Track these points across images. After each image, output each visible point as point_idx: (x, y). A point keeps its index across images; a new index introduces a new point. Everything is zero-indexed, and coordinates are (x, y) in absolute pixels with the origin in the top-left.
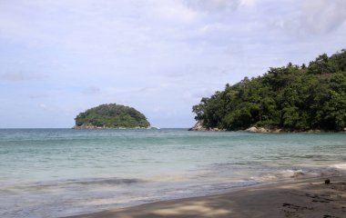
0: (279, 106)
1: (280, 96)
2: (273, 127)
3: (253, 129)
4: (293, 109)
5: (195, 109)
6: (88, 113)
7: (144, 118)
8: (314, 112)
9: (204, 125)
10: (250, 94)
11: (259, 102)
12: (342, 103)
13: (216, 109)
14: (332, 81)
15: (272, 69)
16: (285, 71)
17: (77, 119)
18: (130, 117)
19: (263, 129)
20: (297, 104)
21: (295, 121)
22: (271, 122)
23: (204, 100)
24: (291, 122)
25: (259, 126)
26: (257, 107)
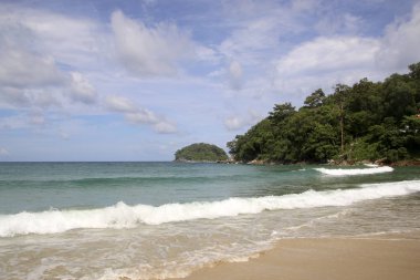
2: (269, 161)
3: (255, 161)
4: (284, 142)
5: (229, 144)
6: (183, 151)
7: (223, 154)
8: (299, 144)
11: (261, 136)
12: (322, 135)
13: (242, 144)
14: (319, 113)
16: (288, 107)
18: (212, 153)
19: (261, 162)
20: (289, 137)
21: (285, 154)
22: (269, 155)
23: (237, 137)
24: (280, 155)
25: (260, 159)
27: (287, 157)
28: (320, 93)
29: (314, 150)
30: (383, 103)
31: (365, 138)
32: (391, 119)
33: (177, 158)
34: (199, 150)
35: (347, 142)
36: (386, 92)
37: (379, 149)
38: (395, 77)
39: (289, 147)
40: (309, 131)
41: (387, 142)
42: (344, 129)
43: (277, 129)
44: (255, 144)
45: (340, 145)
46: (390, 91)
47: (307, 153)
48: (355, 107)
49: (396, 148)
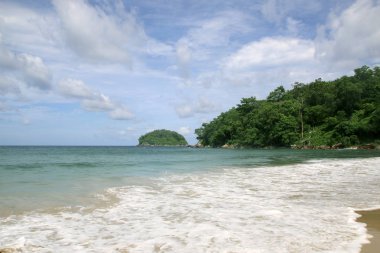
2: (239, 145)
3: (225, 146)
5: (197, 131)
6: (146, 136)
7: (183, 139)
9: (202, 143)
11: (231, 124)
13: (210, 131)
15: (245, 100)
18: (172, 138)
19: (232, 146)
21: (254, 140)
23: (204, 125)
25: (230, 143)
26: (229, 128)
27: (256, 142)
28: (282, 89)
29: (281, 137)
30: (335, 99)
31: (322, 127)
32: (342, 112)
33: (141, 143)
34: (161, 136)
35: (306, 130)
36: (337, 90)
37: (334, 136)
38: (345, 78)
39: (258, 134)
41: (342, 131)
42: (304, 120)
43: (245, 119)
44: (225, 132)
45: (300, 132)
46: (341, 90)
47: (274, 140)
48: (312, 102)
49: (349, 135)
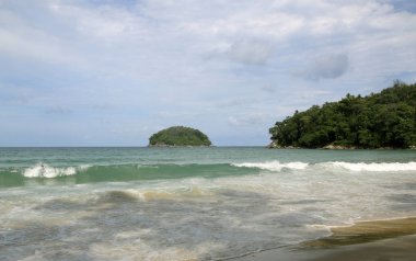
0: (353, 129)
1: (354, 120)
2: (348, 146)
3: (331, 147)
4: (366, 131)
5: (271, 131)
7: (206, 138)
8: (384, 133)
9: (279, 143)
10: (324, 120)
11: (334, 126)
12: (408, 127)
13: (291, 131)
14: (398, 109)
17: (151, 139)
18: (194, 137)
20: (369, 128)
21: (368, 141)
22: (346, 141)
23: (277, 124)
26: (334, 129)
27: (371, 143)
29: (402, 138)
40: (397, 123)
44: (328, 132)
47: (393, 141)
